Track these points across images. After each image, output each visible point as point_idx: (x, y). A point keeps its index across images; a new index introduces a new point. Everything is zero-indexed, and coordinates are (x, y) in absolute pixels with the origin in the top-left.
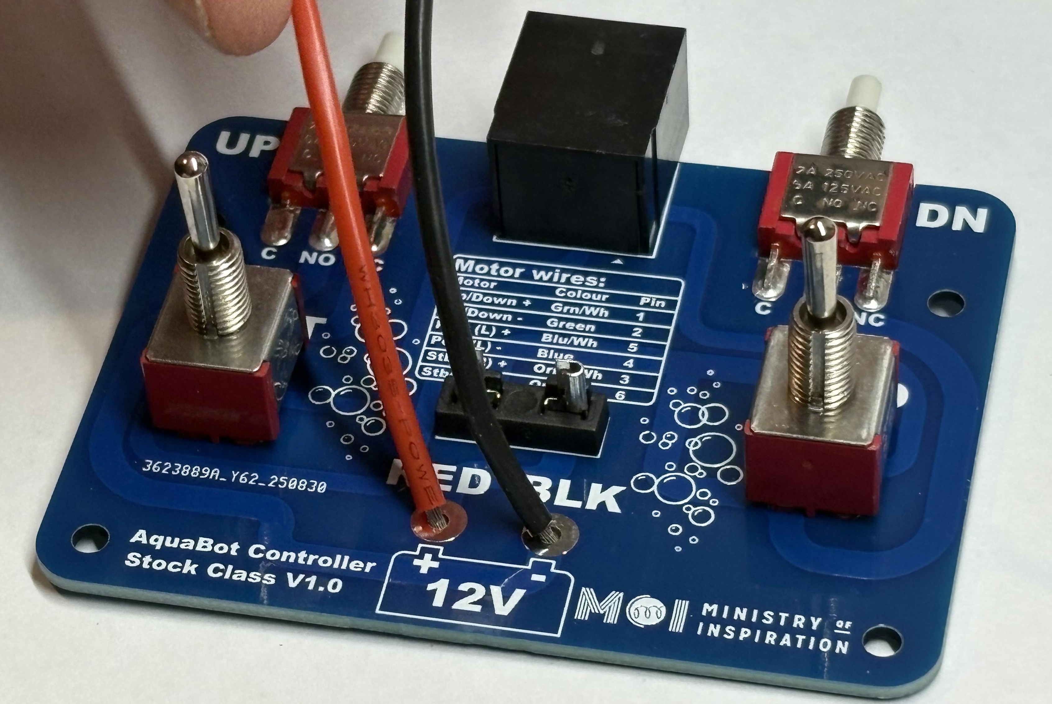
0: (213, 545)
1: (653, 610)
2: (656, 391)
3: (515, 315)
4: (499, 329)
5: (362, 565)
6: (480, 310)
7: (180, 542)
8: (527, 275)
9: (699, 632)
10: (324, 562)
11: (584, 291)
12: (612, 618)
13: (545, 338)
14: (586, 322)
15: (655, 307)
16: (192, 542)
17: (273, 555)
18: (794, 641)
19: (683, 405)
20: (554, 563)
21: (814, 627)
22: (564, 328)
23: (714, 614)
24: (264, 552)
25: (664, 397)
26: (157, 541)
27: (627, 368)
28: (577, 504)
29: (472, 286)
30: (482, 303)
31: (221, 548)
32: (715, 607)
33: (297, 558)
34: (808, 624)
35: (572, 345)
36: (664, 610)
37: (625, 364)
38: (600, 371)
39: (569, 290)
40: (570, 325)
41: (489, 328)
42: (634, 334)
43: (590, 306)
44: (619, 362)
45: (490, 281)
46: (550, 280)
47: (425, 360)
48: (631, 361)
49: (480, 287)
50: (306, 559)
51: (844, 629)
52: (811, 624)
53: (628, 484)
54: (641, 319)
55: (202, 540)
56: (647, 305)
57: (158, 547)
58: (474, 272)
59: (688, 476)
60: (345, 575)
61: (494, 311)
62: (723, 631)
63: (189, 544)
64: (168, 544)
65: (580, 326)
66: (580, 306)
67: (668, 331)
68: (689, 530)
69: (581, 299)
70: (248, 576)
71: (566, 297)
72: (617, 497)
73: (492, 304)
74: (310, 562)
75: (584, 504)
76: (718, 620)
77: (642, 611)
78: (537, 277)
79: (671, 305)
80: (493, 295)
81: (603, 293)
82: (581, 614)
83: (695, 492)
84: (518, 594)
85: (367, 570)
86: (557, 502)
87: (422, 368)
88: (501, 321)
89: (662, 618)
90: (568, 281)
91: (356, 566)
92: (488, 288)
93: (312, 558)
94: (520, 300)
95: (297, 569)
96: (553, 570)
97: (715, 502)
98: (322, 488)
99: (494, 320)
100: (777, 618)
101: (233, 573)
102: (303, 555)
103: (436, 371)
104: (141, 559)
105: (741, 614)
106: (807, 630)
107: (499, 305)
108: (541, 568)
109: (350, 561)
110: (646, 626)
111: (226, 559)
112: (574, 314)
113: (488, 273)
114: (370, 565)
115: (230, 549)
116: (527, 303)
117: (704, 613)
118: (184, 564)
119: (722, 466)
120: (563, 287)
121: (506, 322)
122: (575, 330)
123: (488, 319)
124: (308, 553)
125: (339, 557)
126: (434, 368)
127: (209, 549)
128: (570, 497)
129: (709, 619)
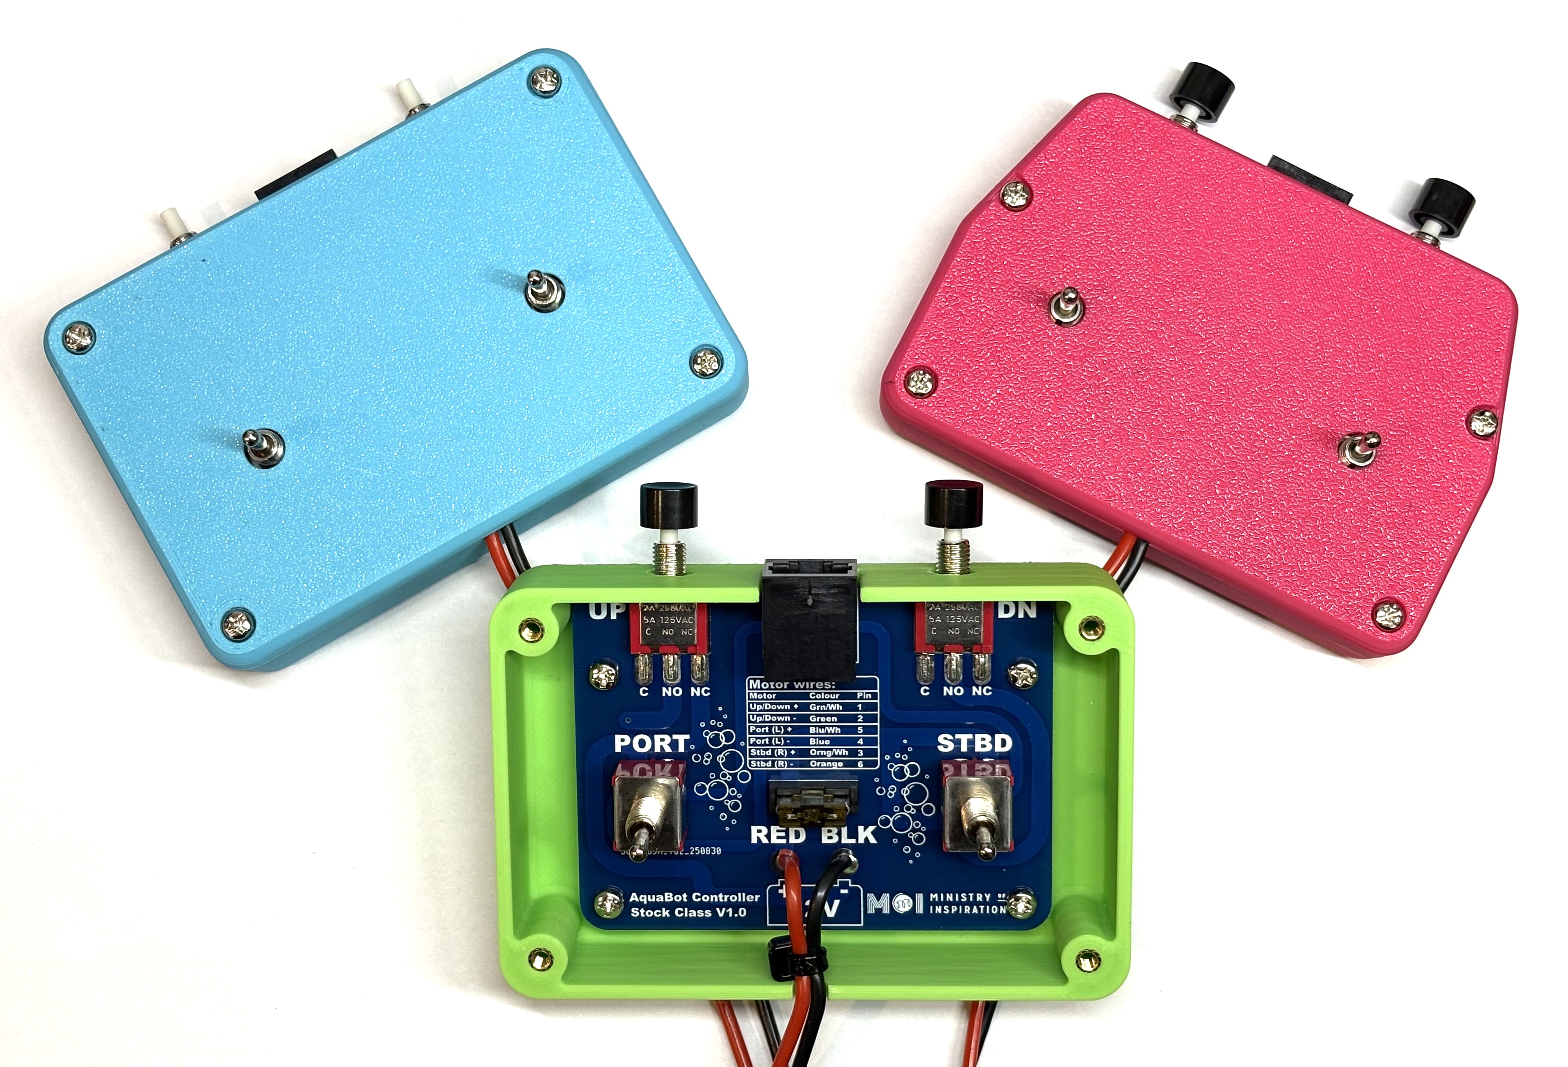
0: (673, 897)
1: (906, 902)
2: (878, 759)
3: (792, 716)
4: (786, 727)
5: (752, 897)
6: (772, 715)
7: (656, 898)
8: (791, 687)
9: (931, 912)
10: (733, 898)
11: (825, 693)
12: (886, 911)
13: (812, 730)
14: (831, 716)
15: (866, 699)
16: (662, 897)
17: (706, 898)
18: (979, 909)
19: (895, 766)
20: (850, 880)
21: (988, 900)
22: (820, 722)
23: (937, 900)
24: (701, 897)
25: (884, 763)
26: (644, 899)
27: (859, 745)
28: (853, 841)
29: (763, 699)
30: (771, 710)
31: (678, 898)
32: (936, 895)
33: (718, 898)
34: (984, 898)
35: (827, 733)
36: (911, 901)
37: (859, 742)
38: (846, 749)
39: (817, 693)
40: (823, 719)
41: (779, 728)
42: (859, 720)
43: (831, 703)
44: (854, 741)
45: (772, 694)
46: (805, 688)
47: (750, 756)
48: (861, 740)
49: (767, 699)
50: (723, 898)
51: (1002, 899)
52: (986, 898)
53: (877, 824)
54: (860, 709)
55: (666, 894)
56: (862, 698)
57: (645, 903)
58: (761, 689)
59: (906, 813)
60: (745, 905)
61: (780, 715)
62: (943, 910)
63: (660, 898)
64: (650, 900)
65: (829, 719)
66: (825, 704)
67: (877, 714)
68: (915, 849)
69: (825, 699)
70: (697, 914)
71: (816, 699)
72: (873, 833)
73: (777, 710)
74: (726, 900)
75: (857, 840)
76: (939, 903)
77: (900, 903)
78: (797, 687)
79: (874, 696)
80: (776, 704)
81: (836, 693)
82: (871, 911)
83: (913, 824)
84: (837, 903)
85: (756, 900)
86: (843, 841)
87: (750, 761)
88: (784, 722)
89: (911, 905)
90: (815, 688)
91: (750, 898)
92: (772, 699)
93: (726, 897)
94: (792, 705)
95: (721, 905)
96: (850, 885)
97: (924, 829)
98: (719, 851)
99: (781, 722)
100: (968, 897)
101: (688, 913)
102: (721, 896)
103: (758, 763)
104: (639, 911)
105: (950, 897)
106: (984, 903)
107: (781, 710)
108: (844, 885)
109: (746, 896)
110: (905, 912)
111: (682, 904)
112: (823, 711)
113: (770, 689)
114: (757, 897)
115: (682, 898)
116: (796, 706)
117: (931, 900)
118: (661, 910)
119: (924, 804)
120: (813, 692)
121: (788, 722)
122: (826, 722)
123: (777, 722)
124: (723, 894)
125: (739, 894)
126: (757, 761)
127: (672, 899)
128: (849, 837)
129: (935, 904)
